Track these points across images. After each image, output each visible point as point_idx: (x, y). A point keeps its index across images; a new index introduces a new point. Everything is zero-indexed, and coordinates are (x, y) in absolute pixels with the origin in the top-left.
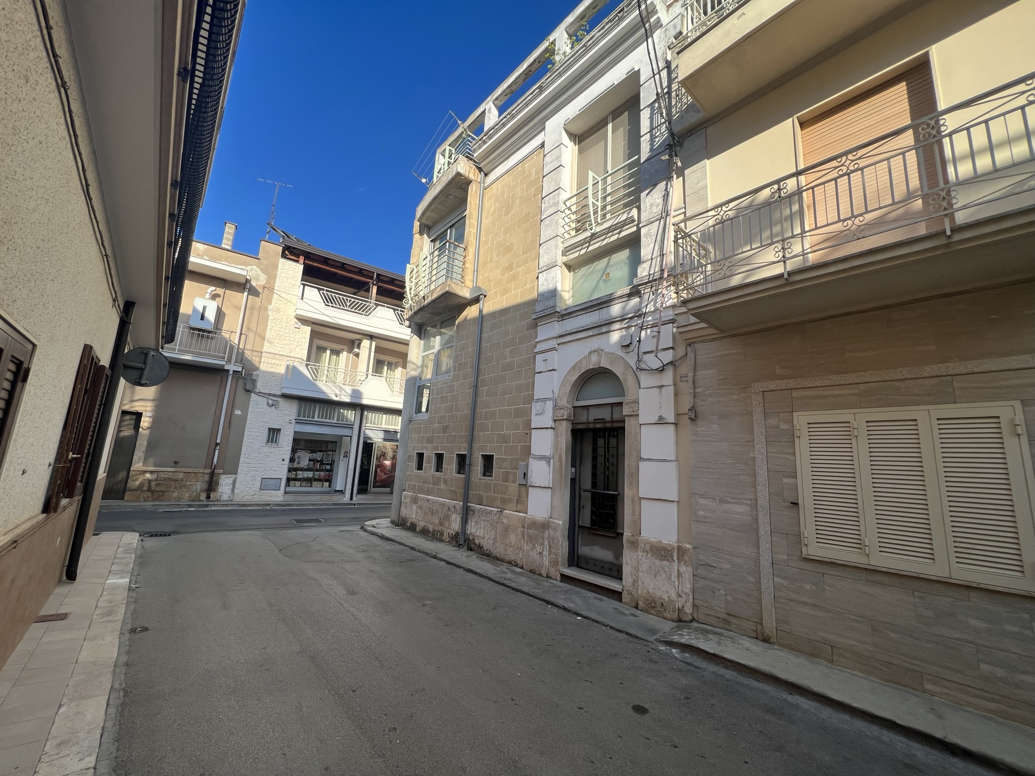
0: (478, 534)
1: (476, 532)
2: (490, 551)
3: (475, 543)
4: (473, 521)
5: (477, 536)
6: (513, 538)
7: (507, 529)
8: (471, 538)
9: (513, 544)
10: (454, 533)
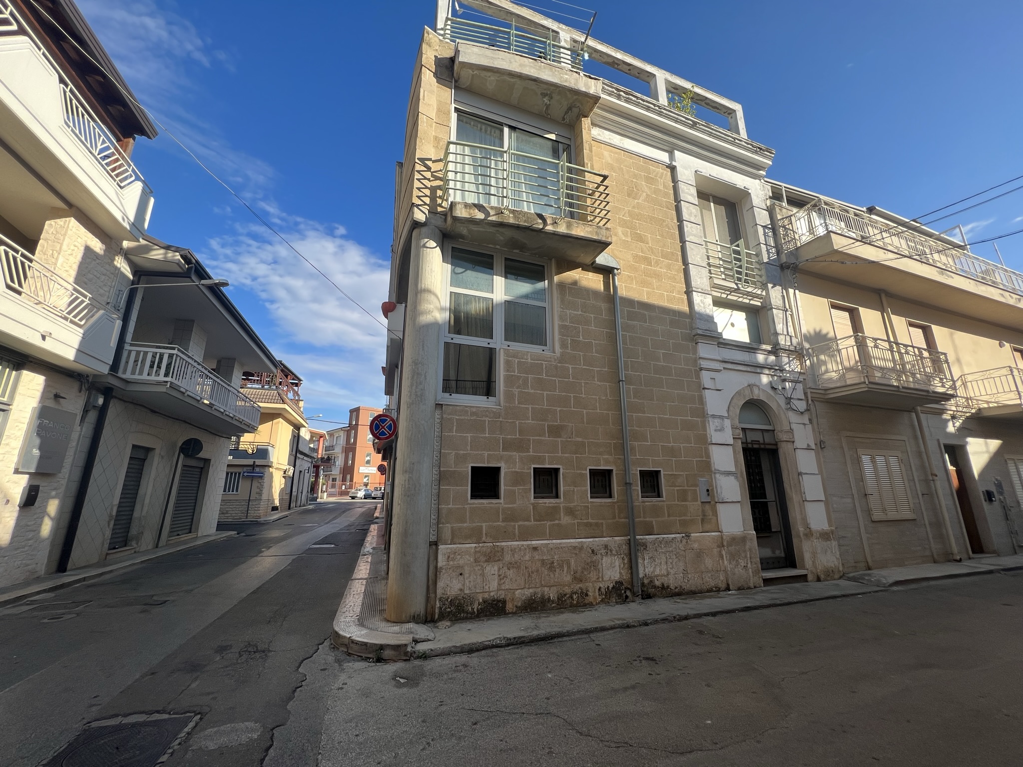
0: (657, 572)
1: (654, 572)
2: (681, 587)
3: (655, 587)
4: (647, 557)
5: (658, 576)
6: (709, 563)
7: (699, 555)
8: (646, 581)
9: (710, 569)
10: (611, 586)
